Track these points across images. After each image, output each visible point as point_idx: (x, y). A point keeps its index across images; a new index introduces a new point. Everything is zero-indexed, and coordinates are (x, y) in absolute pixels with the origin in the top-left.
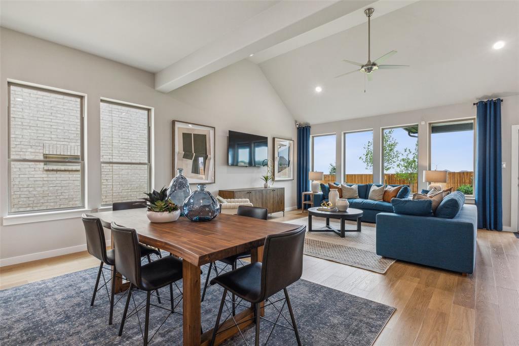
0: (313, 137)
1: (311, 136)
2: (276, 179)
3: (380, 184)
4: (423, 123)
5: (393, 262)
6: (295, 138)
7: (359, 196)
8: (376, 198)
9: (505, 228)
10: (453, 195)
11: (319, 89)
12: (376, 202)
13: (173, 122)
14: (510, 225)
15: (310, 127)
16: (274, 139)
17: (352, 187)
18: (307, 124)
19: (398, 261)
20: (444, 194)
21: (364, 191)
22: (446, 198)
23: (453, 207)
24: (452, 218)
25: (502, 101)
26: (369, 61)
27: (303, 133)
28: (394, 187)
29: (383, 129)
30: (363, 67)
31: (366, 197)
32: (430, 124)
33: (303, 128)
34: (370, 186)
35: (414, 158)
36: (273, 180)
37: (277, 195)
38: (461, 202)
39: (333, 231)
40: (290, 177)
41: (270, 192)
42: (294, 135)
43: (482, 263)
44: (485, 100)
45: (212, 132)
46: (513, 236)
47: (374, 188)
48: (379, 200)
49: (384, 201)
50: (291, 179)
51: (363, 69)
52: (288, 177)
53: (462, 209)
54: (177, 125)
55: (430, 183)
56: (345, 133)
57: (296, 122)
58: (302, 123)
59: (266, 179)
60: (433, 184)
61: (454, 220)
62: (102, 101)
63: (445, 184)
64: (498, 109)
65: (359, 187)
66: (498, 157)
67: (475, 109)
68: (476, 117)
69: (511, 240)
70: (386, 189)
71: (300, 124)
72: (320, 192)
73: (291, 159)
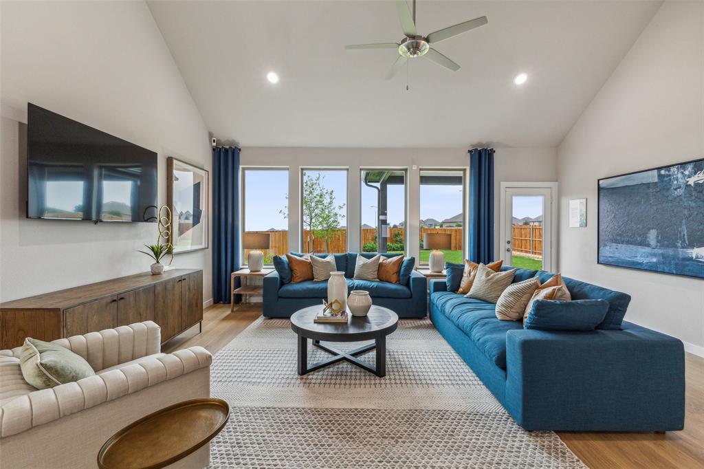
0: (244, 169)
1: (241, 167)
2: (176, 249)
4: (413, 167)
6: (209, 167)
8: (370, 277)
11: (273, 78)
15: (240, 150)
16: (169, 161)
17: (328, 259)
18: (234, 143)
25: (494, 152)
29: (361, 170)
31: (352, 276)
33: (226, 150)
34: (353, 258)
36: (169, 252)
37: (189, 289)
39: (344, 359)
40: (201, 244)
41: (174, 287)
42: (206, 160)
44: (478, 148)
47: (360, 260)
48: (376, 280)
49: (382, 281)
50: (203, 246)
52: (197, 244)
56: (303, 170)
57: (211, 135)
58: (223, 140)
59: (157, 253)
65: (337, 258)
70: (381, 261)
71: (218, 142)
72: (269, 271)
73: (203, 207)
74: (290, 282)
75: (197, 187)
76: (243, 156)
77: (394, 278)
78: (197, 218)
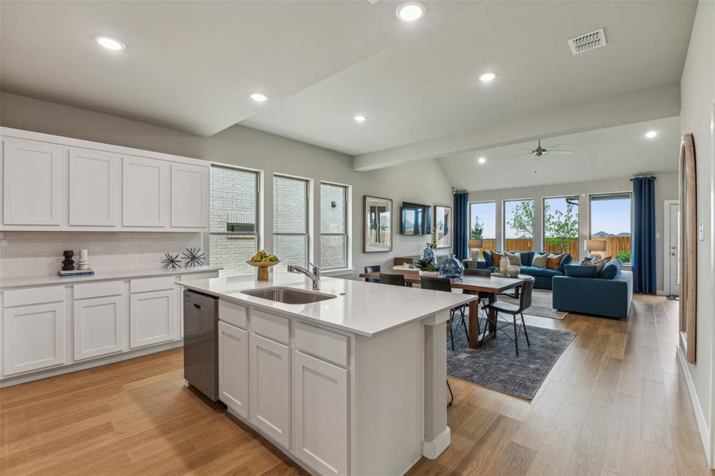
0: (470, 204)
1: (468, 203)
2: (437, 247)
3: (542, 252)
4: (584, 195)
5: (566, 314)
6: (452, 205)
7: (522, 263)
8: (540, 266)
9: (658, 292)
10: (612, 262)
11: (482, 160)
12: (540, 269)
13: (364, 198)
14: (663, 290)
15: (468, 194)
16: (435, 207)
17: (515, 254)
18: (465, 190)
19: (571, 312)
20: (605, 261)
21: (527, 259)
22: (607, 264)
23: (613, 271)
24: (612, 279)
25: (655, 178)
26: (539, 147)
27: (460, 201)
28: (556, 255)
29: (544, 199)
30: (533, 152)
31: (529, 265)
32: (590, 195)
33: (461, 194)
34: (533, 254)
35: (566, 220)
38: (618, 267)
40: (448, 244)
42: (450, 201)
43: (635, 314)
44: (640, 177)
45: (390, 204)
46: (665, 298)
47: (536, 256)
48: (543, 267)
49: (547, 268)
50: (449, 246)
51: (534, 153)
52: (446, 245)
53: (620, 273)
54: (368, 200)
55: (590, 252)
56: (504, 202)
57: (453, 188)
58: (459, 190)
60: (593, 253)
61: (614, 280)
62: (322, 183)
63: (604, 252)
64: (652, 185)
65: (522, 255)
66: (652, 228)
67: (632, 184)
68: (632, 191)
69: (662, 301)
70: (549, 257)
71: (457, 191)
72: (481, 259)
73: (449, 226)
74: (492, 265)
75: (446, 217)
76: (470, 197)
77: (556, 267)
78: (446, 232)
